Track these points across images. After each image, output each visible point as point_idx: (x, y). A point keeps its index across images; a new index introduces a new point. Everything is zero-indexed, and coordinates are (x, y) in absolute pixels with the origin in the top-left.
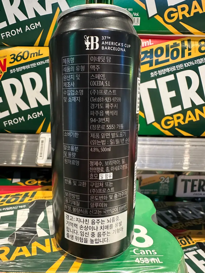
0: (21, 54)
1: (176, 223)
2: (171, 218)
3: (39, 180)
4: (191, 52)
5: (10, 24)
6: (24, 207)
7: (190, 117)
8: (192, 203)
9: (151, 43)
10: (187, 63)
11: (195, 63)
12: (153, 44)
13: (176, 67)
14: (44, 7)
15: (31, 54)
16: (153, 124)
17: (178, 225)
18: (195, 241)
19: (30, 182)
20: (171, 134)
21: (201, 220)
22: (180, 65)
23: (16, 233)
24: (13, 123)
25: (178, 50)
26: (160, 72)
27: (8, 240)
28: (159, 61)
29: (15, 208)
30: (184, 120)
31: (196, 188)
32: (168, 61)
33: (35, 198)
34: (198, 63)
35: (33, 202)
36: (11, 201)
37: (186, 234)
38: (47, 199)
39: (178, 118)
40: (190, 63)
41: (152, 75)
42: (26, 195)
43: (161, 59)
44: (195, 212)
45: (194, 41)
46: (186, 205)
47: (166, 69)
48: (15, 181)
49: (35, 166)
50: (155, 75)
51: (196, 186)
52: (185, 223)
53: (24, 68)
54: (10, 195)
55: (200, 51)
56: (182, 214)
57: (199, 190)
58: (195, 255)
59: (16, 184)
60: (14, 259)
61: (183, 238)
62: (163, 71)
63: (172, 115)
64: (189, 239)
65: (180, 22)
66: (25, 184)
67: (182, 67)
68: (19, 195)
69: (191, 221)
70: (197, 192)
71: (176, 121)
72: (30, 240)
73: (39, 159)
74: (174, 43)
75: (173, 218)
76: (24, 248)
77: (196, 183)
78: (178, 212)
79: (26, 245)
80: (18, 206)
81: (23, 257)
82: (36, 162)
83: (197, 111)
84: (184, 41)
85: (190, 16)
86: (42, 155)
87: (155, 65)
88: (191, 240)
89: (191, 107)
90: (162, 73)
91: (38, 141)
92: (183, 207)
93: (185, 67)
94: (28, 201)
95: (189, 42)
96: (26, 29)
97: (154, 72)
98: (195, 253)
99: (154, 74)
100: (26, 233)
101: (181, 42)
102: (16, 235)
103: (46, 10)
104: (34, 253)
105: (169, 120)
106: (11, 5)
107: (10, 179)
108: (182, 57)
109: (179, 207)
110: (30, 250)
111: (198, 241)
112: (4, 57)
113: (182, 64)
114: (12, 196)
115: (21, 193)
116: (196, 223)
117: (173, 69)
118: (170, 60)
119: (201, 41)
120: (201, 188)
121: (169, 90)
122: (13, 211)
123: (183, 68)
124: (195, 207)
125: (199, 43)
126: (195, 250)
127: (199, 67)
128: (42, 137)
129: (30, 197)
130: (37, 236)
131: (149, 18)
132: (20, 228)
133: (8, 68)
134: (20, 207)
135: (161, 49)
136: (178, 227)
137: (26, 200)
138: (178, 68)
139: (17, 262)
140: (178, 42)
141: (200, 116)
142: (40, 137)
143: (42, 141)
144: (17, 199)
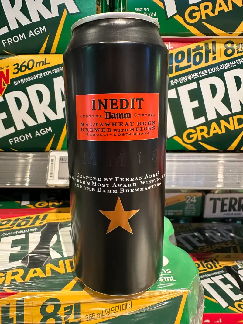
0: (26, 64)
1: (203, 247)
2: (198, 241)
3: (50, 202)
4: (215, 56)
5: (12, 30)
6: (36, 230)
7: (215, 130)
8: (222, 224)
9: (171, 47)
10: (211, 69)
11: (220, 68)
12: (172, 48)
13: (198, 73)
14: (49, 9)
15: (37, 63)
16: (174, 138)
17: (204, 248)
18: (223, 265)
19: (40, 205)
20: (194, 149)
21: (231, 243)
22: (204, 71)
23: (29, 256)
24: (19, 140)
25: (201, 54)
26: (181, 80)
27: (22, 263)
28: (180, 67)
29: (26, 232)
30: (208, 133)
31: (226, 208)
32: (190, 66)
33: (47, 221)
34: (223, 69)
35: (45, 225)
36: (21, 224)
37: (212, 258)
38: (59, 221)
39: (202, 131)
40: (215, 69)
41: (172, 83)
42: (37, 218)
43: (181, 65)
44: (224, 234)
45: (220, 43)
46: (214, 227)
47: (188, 76)
48: (24, 203)
49: (45, 187)
50: (175, 83)
51: (226, 205)
52: (213, 247)
53: (29, 79)
54: (20, 218)
55: (226, 54)
56: (209, 236)
57: (230, 210)
58: (221, 280)
59: (25, 206)
60: (29, 280)
61: (209, 262)
62: (184, 78)
63: (194, 128)
64: (216, 263)
65: (203, 23)
66: (34, 206)
67: (205, 74)
68: (29, 218)
69: (220, 244)
70: (228, 212)
71: (200, 134)
72: (44, 262)
73: (49, 179)
74: (196, 47)
75: (200, 241)
76: (38, 270)
77: (227, 202)
78: (205, 234)
79: (40, 266)
80: (29, 229)
81: (37, 278)
82: (46, 183)
83: (223, 123)
84: (208, 43)
85: (214, 15)
86: (53, 175)
87: (176, 71)
88: (218, 264)
89: (216, 119)
90: (183, 80)
91: (47, 160)
92: (211, 229)
93: (209, 73)
94: (40, 223)
95: (214, 44)
96: (30, 35)
97: (174, 80)
98: (221, 277)
99: (175, 81)
100: (39, 255)
101: (205, 44)
102: (29, 257)
103: (51, 12)
104: (49, 274)
105: (191, 133)
106: (12, 8)
107: (19, 202)
108: (205, 62)
109: (207, 228)
110: (44, 271)
111: (226, 264)
112: (7, 67)
113: (206, 70)
114: (22, 219)
115: (31, 216)
116: (224, 246)
117: (196, 76)
118: (193, 65)
119: (227, 43)
120: (231, 207)
121: (192, 100)
122: (24, 235)
123: (207, 74)
124: (225, 228)
125: (225, 45)
126: (222, 274)
127: (225, 73)
128: (51, 156)
129: (42, 220)
130: (51, 258)
131: (168, 19)
132: (33, 251)
133: (11, 79)
134: (31, 230)
135: (182, 53)
136: (204, 250)
137: (38, 223)
138: (202, 75)
139: (32, 283)
140: (202, 45)
141: (226, 128)
142: (50, 156)
143: (52, 160)
144: (28, 222)
